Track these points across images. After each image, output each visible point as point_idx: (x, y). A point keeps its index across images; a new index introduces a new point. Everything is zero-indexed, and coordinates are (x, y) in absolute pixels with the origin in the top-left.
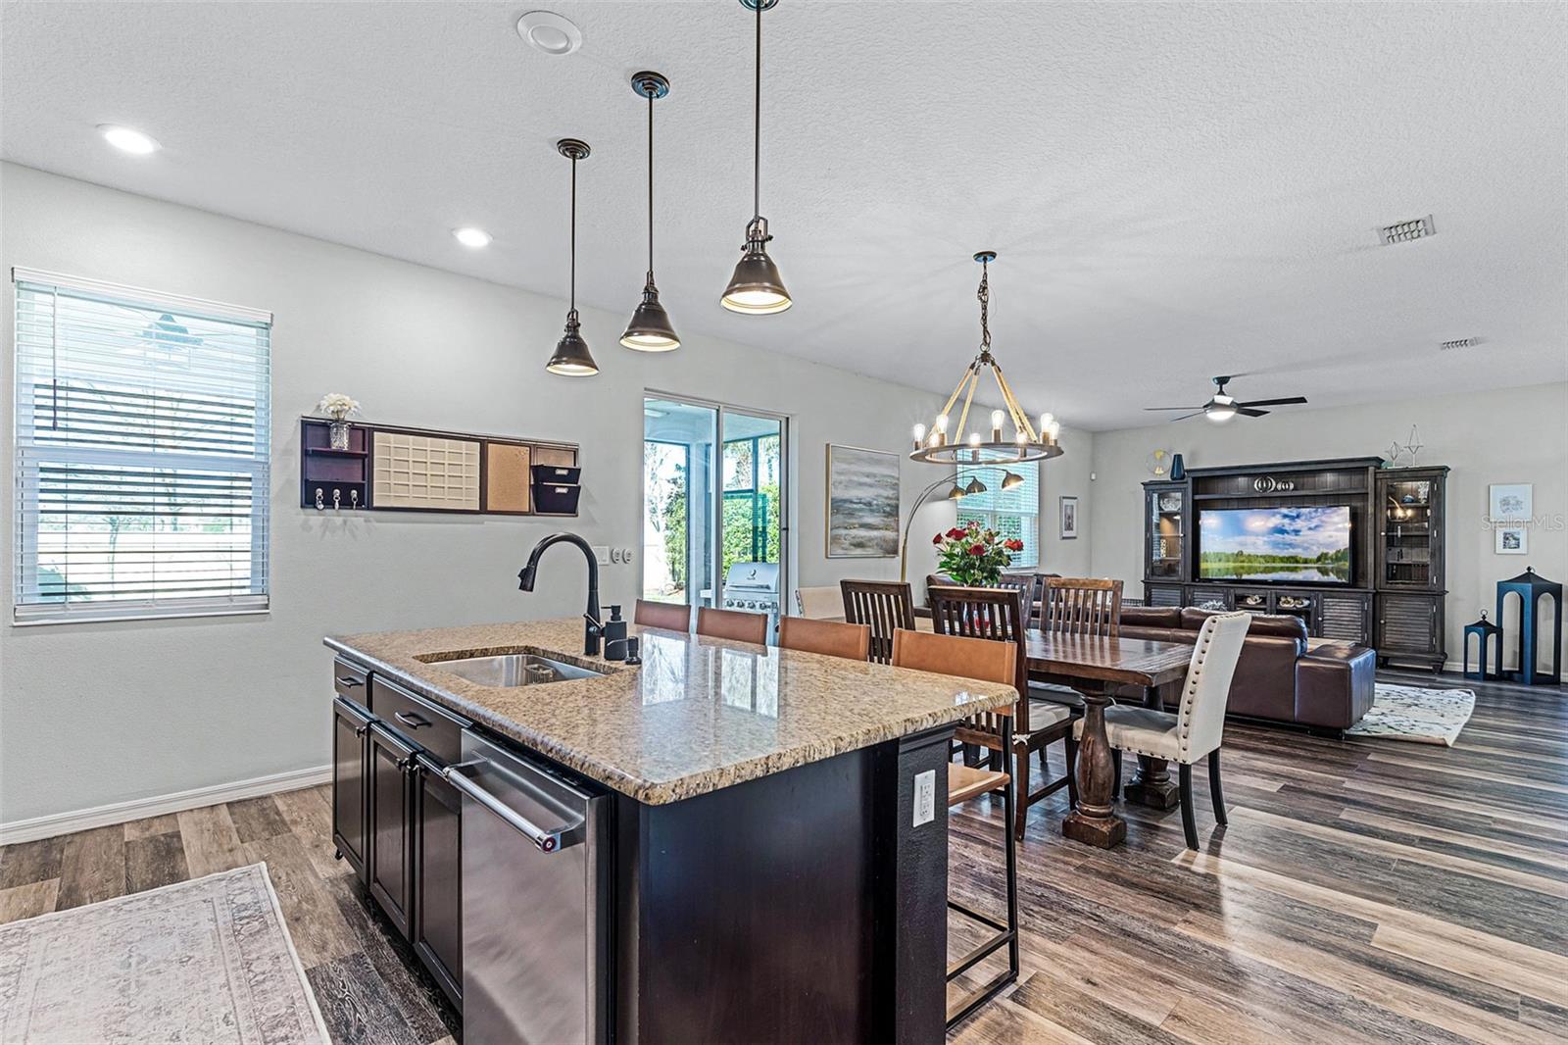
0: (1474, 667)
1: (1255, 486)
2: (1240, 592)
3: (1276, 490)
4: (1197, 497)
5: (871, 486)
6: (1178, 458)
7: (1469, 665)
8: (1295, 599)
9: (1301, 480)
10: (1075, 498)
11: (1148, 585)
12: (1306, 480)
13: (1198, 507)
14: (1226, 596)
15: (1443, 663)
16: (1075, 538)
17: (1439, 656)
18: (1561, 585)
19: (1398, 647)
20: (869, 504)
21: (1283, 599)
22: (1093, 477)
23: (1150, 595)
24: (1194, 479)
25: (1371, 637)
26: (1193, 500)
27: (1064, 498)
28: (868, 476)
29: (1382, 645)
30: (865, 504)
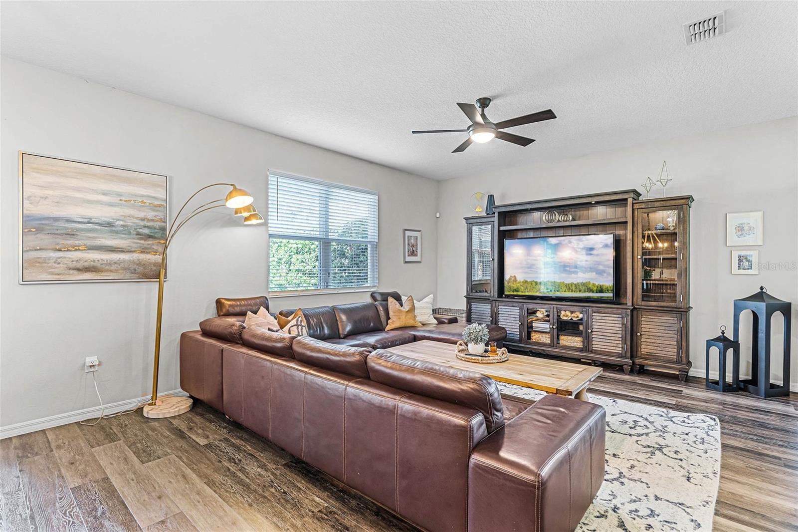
0: (714, 375)
1: (544, 218)
2: (531, 306)
3: (559, 221)
4: (502, 228)
5: (111, 205)
6: (491, 198)
7: (710, 372)
8: (572, 312)
9: (578, 212)
10: (420, 231)
11: (470, 300)
12: (581, 212)
13: (503, 236)
14: (521, 309)
15: (688, 372)
16: (420, 262)
17: (685, 366)
18: (791, 303)
19: (650, 356)
20: (110, 225)
21: (563, 313)
22: (438, 216)
23: (471, 307)
24: (499, 213)
25: (629, 347)
26: (499, 231)
27: (406, 230)
28: (104, 194)
29: (639, 354)
30: (100, 224)
